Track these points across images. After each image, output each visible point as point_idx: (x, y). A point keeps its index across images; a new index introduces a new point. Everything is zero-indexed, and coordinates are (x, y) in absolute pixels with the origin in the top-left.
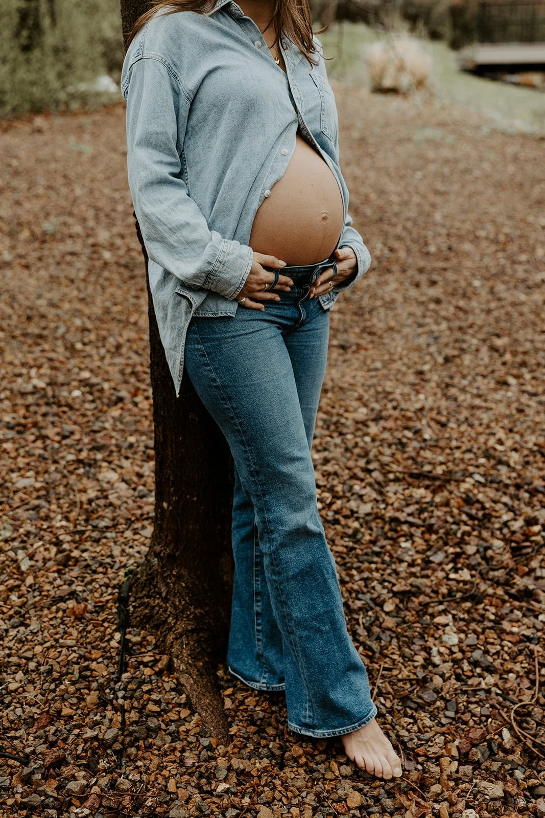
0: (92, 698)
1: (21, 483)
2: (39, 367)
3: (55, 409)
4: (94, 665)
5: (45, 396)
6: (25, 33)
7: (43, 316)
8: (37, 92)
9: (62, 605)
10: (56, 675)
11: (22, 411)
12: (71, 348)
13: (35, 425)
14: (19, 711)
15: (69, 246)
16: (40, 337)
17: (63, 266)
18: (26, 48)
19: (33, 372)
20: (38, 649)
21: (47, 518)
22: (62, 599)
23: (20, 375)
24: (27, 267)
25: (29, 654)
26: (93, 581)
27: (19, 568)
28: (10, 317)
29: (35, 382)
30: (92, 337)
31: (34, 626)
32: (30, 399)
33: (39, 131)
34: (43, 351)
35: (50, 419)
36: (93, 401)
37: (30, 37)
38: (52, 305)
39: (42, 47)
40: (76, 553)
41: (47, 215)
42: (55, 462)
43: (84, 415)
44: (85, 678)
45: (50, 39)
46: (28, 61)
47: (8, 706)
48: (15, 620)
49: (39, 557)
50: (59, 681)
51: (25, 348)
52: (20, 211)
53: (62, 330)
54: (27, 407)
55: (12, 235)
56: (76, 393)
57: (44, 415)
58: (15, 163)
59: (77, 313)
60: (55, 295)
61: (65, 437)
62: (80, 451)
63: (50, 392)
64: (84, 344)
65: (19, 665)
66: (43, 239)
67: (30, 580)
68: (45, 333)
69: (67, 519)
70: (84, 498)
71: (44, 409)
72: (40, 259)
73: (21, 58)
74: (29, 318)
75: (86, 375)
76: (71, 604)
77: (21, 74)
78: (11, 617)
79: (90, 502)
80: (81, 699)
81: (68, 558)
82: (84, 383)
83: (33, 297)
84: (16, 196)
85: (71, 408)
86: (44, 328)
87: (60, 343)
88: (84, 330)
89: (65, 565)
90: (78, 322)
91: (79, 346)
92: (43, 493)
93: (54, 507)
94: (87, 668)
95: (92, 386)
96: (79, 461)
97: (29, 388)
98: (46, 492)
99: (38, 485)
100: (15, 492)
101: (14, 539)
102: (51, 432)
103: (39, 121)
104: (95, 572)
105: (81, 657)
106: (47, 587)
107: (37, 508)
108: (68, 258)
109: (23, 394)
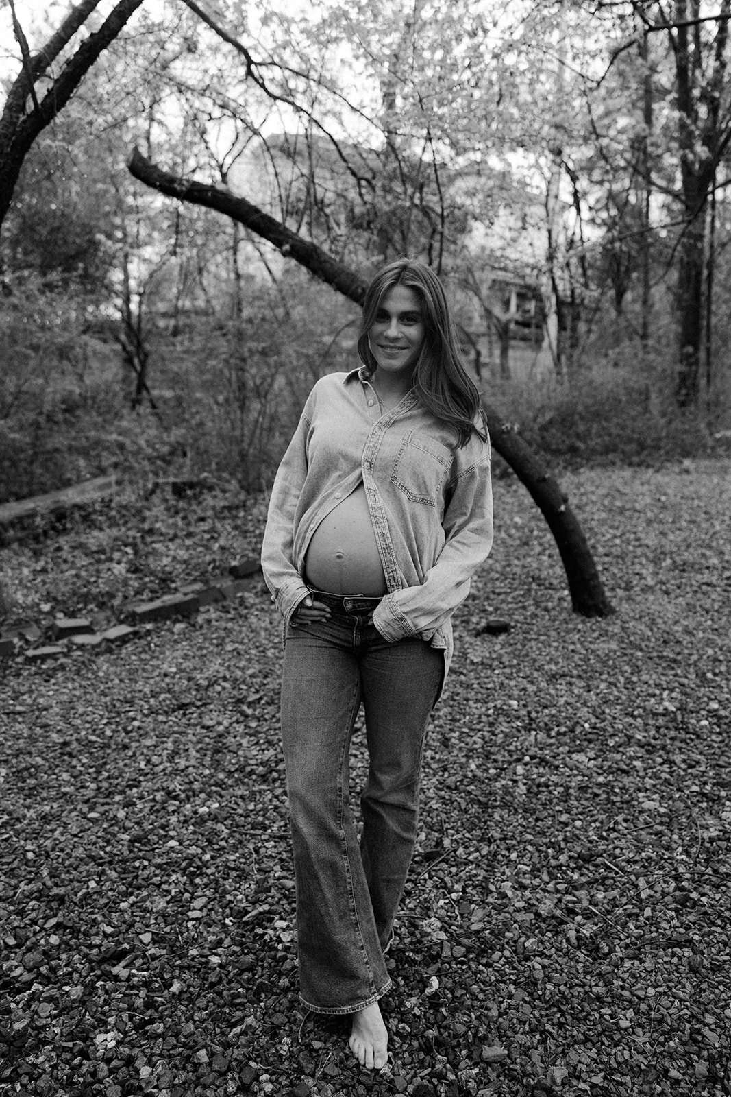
0: (702, 1068)
1: (648, 805)
2: (672, 690)
3: (683, 735)
4: (706, 1031)
5: (674, 720)
6: (684, 391)
7: (678, 642)
8: (688, 438)
9: (677, 950)
10: (666, 1028)
11: (653, 732)
12: (702, 676)
13: (664, 747)
14: (626, 1054)
15: (706, 577)
16: (675, 661)
17: (699, 596)
18: (683, 404)
19: (666, 693)
20: (651, 991)
21: (668, 848)
22: (678, 944)
23: (654, 695)
24: (667, 593)
25: (641, 994)
26: (711, 933)
27: (639, 895)
28: (648, 639)
29: (666, 704)
30: (723, 668)
31: (649, 964)
32: (661, 721)
33: (687, 471)
34: (676, 675)
35: (677, 743)
36: (720, 733)
37: (687, 395)
38: (687, 631)
39: (696, 402)
40: (694, 895)
41: (688, 546)
42: (679, 790)
43: (710, 747)
44: (695, 1041)
45: (704, 396)
46: (684, 414)
47: (616, 1044)
48: (631, 951)
49: (658, 888)
50: (668, 1035)
51: (660, 670)
52: (664, 541)
53: (694, 657)
54: (658, 728)
55: (656, 562)
56: (704, 723)
57: (672, 739)
58: (663, 498)
59: (709, 643)
60: (690, 623)
61: (691, 767)
62: (705, 783)
63: (679, 718)
64: (715, 674)
65: (631, 1002)
66: (683, 568)
67: (648, 912)
68: (679, 658)
69: (688, 854)
70: (706, 835)
71: (673, 733)
72: (679, 587)
73: (678, 412)
74: (665, 642)
75: (714, 705)
76: (687, 952)
77: (677, 424)
78: (627, 946)
79: (711, 840)
80: (690, 1064)
81: (688, 898)
82: (713, 713)
83: (670, 622)
84: (661, 527)
85: (698, 737)
86: (679, 654)
87: (692, 670)
88: (716, 660)
89: (684, 905)
90: (710, 652)
91: (709, 675)
92: (667, 820)
93: (675, 837)
94: (698, 1032)
95: (720, 718)
96: (704, 795)
97: (661, 710)
98: (670, 819)
99: (662, 810)
100: (641, 812)
101: (636, 862)
102: (678, 758)
103: (687, 463)
104: (713, 923)
105: (693, 1016)
106: (664, 925)
107: (659, 834)
108: (704, 587)
109: (655, 715)
